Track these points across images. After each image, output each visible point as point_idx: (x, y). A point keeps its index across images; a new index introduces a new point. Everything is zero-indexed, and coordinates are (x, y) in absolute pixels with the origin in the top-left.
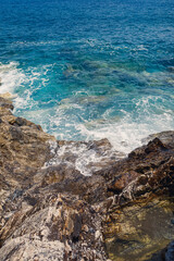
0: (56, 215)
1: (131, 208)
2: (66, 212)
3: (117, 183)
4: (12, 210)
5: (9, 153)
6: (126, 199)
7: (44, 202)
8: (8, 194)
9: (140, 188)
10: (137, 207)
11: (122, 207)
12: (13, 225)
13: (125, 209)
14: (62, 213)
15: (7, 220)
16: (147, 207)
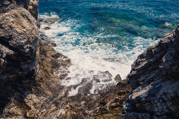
0: (63, 114)
1: (107, 115)
2: (68, 112)
3: (106, 100)
4: (46, 108)
5: (49, 75)
6: (105, 110)
7: (60, 106)
8: (45, 99)
9: (113, 104)
10: (111, 115)
11: (102, 114)
12: (45, 116)
13: (104, 115)
14: (66, 112)
15: (42, 113)
16: (117, 115)
